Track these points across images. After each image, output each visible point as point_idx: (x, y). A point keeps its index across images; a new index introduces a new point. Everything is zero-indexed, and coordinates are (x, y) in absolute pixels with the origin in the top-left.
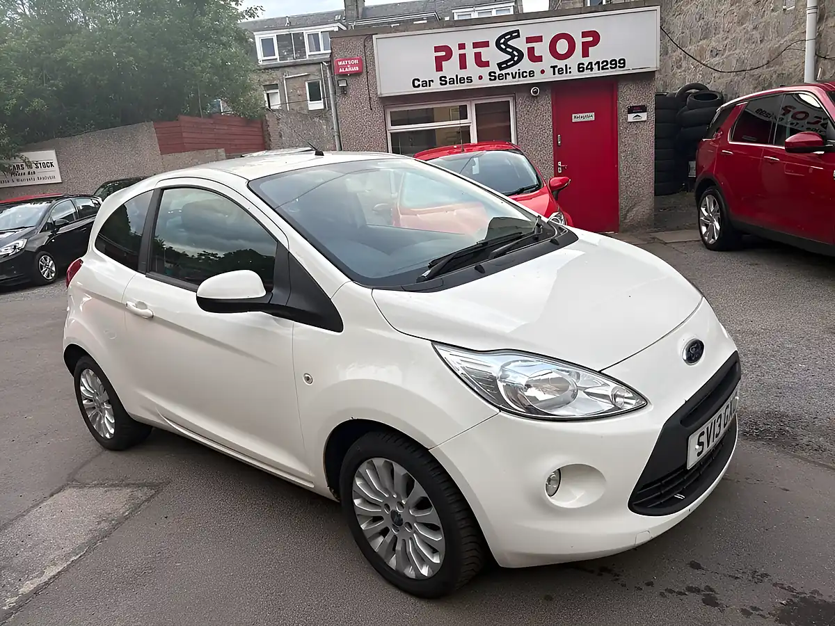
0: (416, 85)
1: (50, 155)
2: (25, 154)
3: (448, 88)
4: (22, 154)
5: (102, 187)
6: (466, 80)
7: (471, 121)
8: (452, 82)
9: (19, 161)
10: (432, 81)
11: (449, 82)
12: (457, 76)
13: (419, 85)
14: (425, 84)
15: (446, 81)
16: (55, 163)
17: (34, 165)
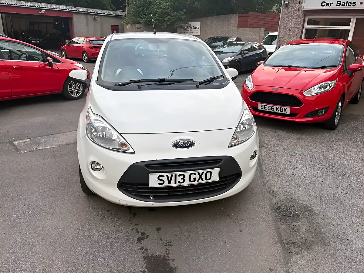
0: (323, 5)
1: (198, 24)
2: (190, 23)
3: (341, 7)
4: (189, 22)
5: (208, 39)
6: (352, 4)
7: (351, 27)
8: (344, 4)
9: (187, 25)
10: (332, 3)
11: (342, 5)
12: (347, 1)
13: (325, 5)
14: (328, 5)
15: (340, 4)
16: (199, 28)
17: (192, 28)
